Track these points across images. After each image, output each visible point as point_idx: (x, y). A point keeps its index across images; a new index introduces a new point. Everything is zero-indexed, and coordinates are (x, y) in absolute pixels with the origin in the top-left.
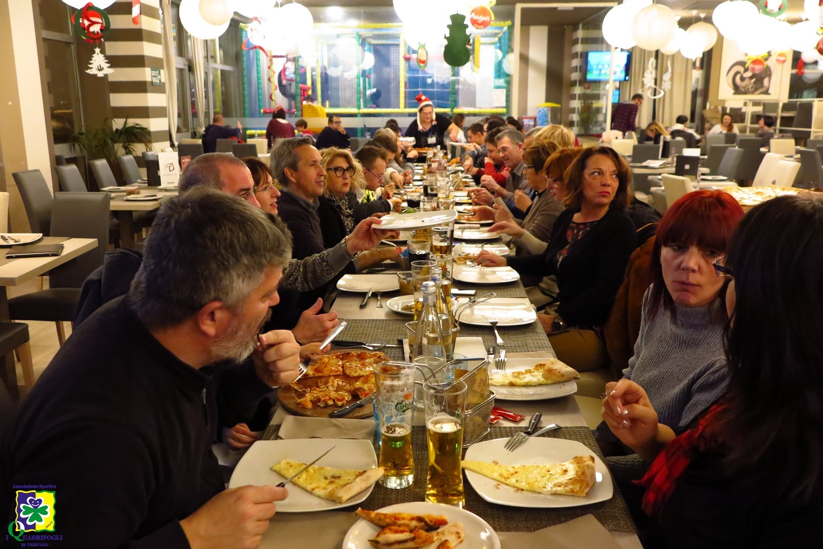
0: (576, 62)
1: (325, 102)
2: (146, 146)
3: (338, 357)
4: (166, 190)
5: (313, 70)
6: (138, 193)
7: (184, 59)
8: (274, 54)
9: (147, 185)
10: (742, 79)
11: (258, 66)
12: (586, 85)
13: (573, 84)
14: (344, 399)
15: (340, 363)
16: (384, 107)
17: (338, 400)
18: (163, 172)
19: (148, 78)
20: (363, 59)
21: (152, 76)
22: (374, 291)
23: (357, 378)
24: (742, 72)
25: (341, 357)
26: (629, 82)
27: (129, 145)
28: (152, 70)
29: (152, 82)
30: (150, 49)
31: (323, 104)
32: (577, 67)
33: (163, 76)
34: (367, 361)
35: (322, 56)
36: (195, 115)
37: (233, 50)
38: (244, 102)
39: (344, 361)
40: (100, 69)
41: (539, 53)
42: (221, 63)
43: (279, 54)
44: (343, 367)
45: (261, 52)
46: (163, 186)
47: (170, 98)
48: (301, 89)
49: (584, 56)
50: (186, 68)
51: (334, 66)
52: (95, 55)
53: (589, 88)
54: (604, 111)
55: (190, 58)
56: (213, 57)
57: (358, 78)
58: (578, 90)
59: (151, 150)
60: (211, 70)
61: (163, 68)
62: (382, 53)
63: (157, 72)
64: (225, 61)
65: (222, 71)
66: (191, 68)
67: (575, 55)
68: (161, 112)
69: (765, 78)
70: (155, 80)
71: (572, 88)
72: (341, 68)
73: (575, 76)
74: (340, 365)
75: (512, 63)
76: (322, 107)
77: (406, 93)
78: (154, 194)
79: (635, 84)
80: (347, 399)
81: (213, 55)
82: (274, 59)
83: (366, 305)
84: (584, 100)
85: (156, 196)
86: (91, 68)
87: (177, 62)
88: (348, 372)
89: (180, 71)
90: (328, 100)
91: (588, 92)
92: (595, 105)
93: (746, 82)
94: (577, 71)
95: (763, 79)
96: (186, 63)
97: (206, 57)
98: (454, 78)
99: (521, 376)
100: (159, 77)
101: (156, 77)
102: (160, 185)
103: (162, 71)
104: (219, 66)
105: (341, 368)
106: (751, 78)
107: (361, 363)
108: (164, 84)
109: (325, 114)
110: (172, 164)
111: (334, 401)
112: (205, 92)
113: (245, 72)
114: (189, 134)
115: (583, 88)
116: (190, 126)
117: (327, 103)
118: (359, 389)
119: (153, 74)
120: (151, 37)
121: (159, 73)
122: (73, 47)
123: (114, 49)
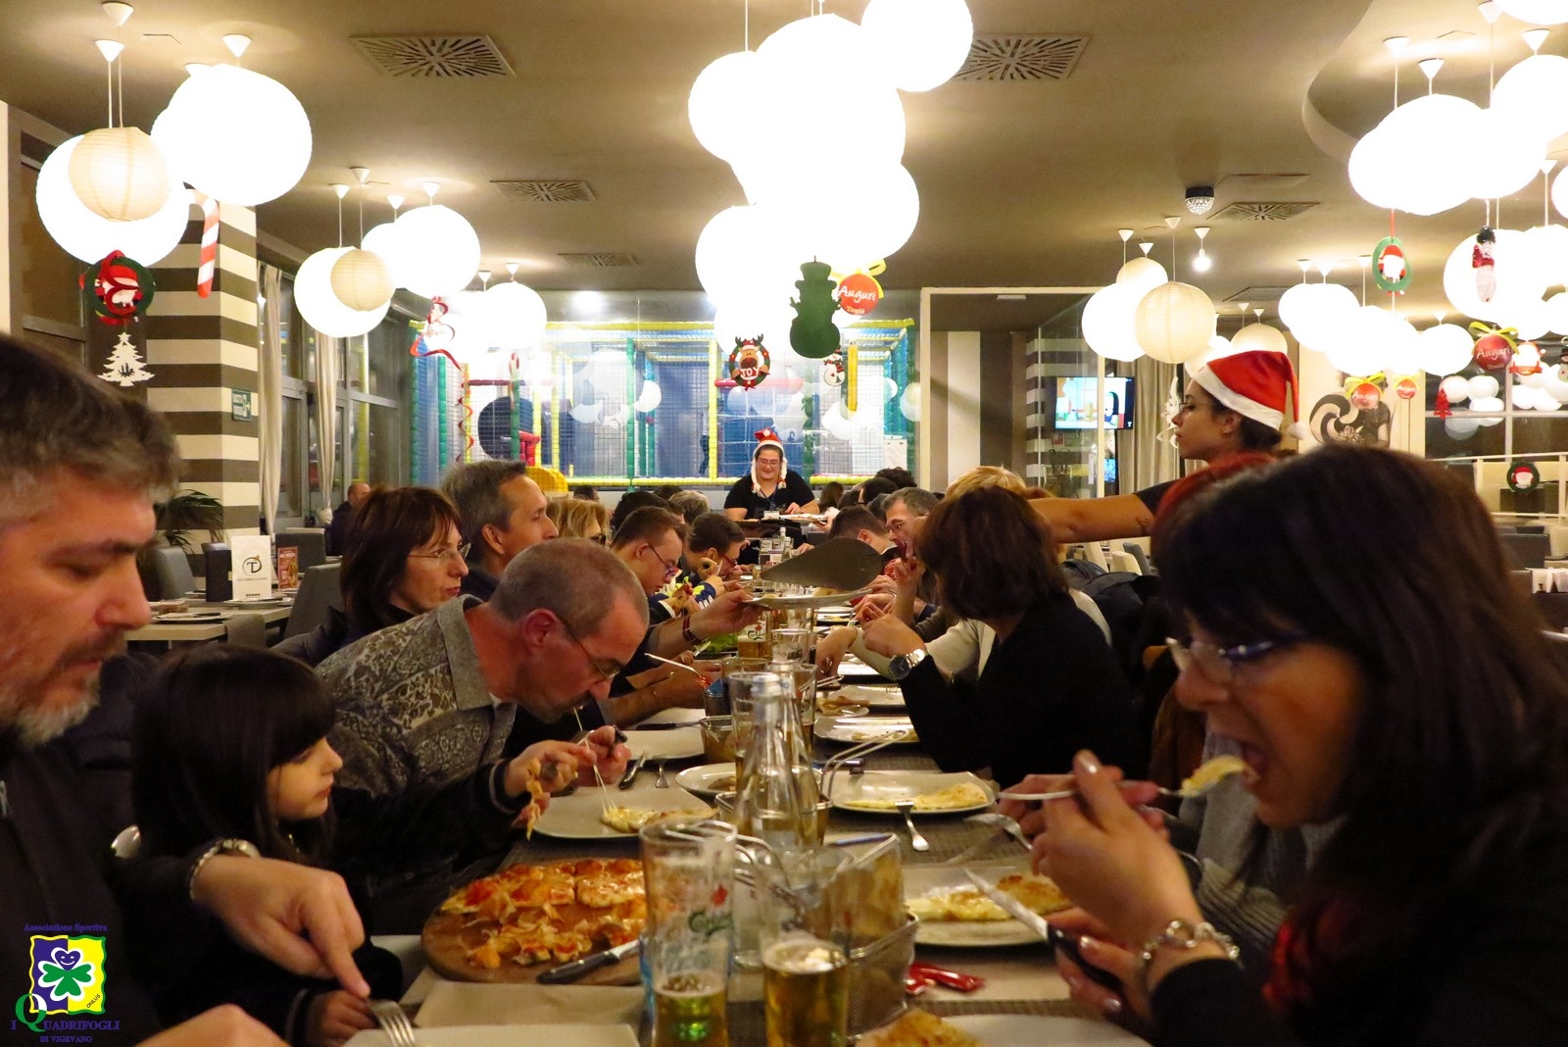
0: (1033, 396)
1: (568, 465)
2: (213, 533)
3: (565, 870)
4: (240, 606)
5: (545, 407)
6: (184, 610)
7: (301, 381)
8: (472, 377)
9: (204, 600)
10: (1339, 427)
11: (441, 398)
12: (1056, 437)
13: (1031, 434)
14: (573, 947)
15: (571, 881)
16: (678, 476)
17: (561, 949)
18: (238, 574)
19: (226, 407)
20: (639, 392)
21: (234, 404)
22: (650, 757)
23: (608, 909)
24: (1338, 416)
25: (573, 869)
26: (1133, 431)
27: (179, 533)
28: (234, 392)
29: (232, 414)
30: (234, 355)
31: (564, 469)
32: (1036, 403)
33: (255, 405)
34: (629, 876)
35: (564, 384)
36: (315, 487)
37: (394, 369)
38: (412, 464)
39: (579, 878)
40: (127, 373)
41: (965, 378)
42: (371, 393)
43: (481, 378)
44: (575, 889)
45: (448, 360)
46: (236, 598)
47: (265, 450)
48: (521, 440)
49: (1050, 386)
50: (303, 397)
51: (584, 404)
52: (119, 347)
53: (1060, 442)
54: (1091, 482)
55: (312, 380)
56: (358, 384)
57: (631, 422)
58: (1040, 446)
59: (220, 540)
60: (351, 403)
61: (256, 390)
62: (676, 381)
63: (245, 396)
64: (379, 390)
65: (372, 406)
66: (312, 398)
67: (1033, 383)
68: (246, 471)
69: (1380, 424)
70: (238, 411)
71: (1028, 442)
72: (598, 406)
73: (1033, 420)
74: (569, 886)
75: (916, 401)
76: (561, 475)
77: (719, 448)
78: (217, 612)
79: (1143, 435)
80: (580, 947)
81: (357, 379)
82: (472, 388)
83: (633, 780)
84: (1053, 464)
85: (219, 614)
86: (111, 370)
87: (285, 385)
88: (586, 898)
89: (292, 401)
90: (572, 462)
91: (1058, 448)
92: (1073, 472)
93: (1346, 433)
94: (1036, 412)
95: (1376, 427)
96: (305, 389)
97: (344, 384)
98: (809, 432)
99: (972, 901)
100: (248, 406)
101: (241, 405)
102: (231, 598)
103: (254, 396)
104: (367, 396)
105: (571, 892)
106: (1354, 425)
107: (616, 880)
108: (256, 418)
109: (566, 486)
110: (257, 558)
111: (551, 952)
112: (337, 447)
113: (417, 407)
114: (301, 520)
115: (1049, 441)
116: (304, 503)
117: (571, 471)
118: (609, 927)
119: (238, 398)
120: (238, 332)
121: (248, 399)
122: (84, 348)
123: (164, 352)
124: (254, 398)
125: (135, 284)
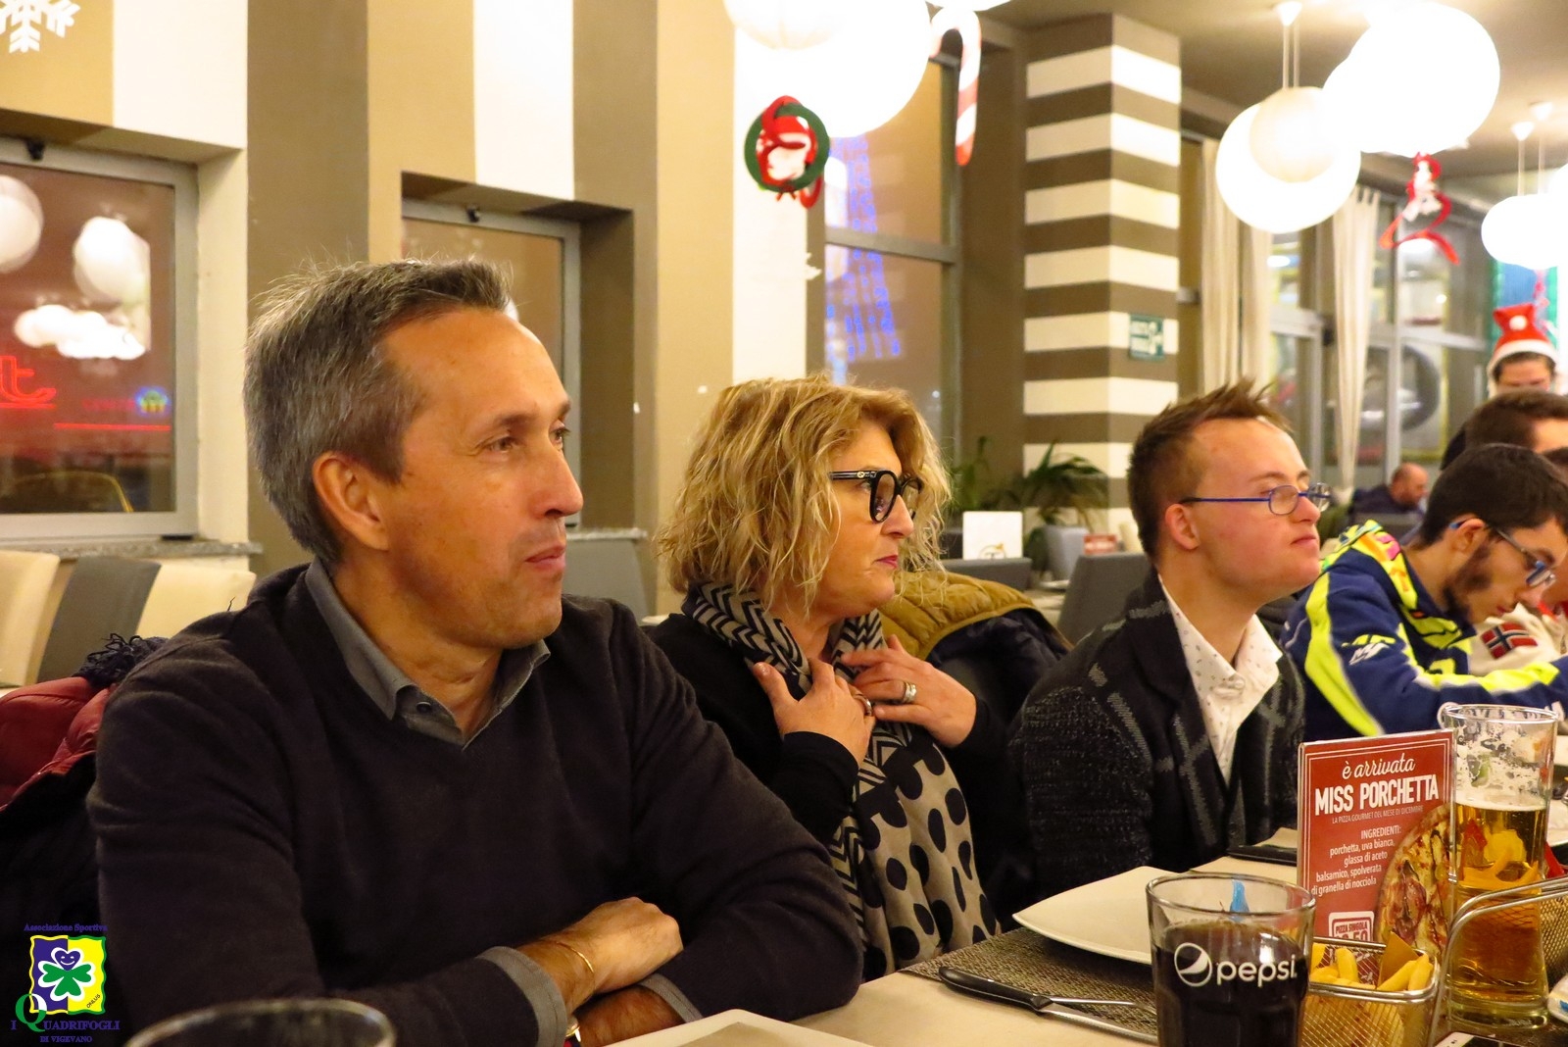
21: (1133, 336)
28: (1133, 319)
29: (1129, 350)
30: (1131, 267)
33: (1171, 337)
50: (1316, 336)
55: (1332, 311)
66: (1330, 337)
70: (1139, 346)
100: (1158, 338)
101: (1146, 337)
103: (1169, 325)
108: (1171, 355)
110: (1000, 547)
119: (1139, 327)
120: (1142, 236)
121: (1160, 329)
122: (955, 273)
123: (1045, 270)
124: (1171, 327)
125: (806, 140)
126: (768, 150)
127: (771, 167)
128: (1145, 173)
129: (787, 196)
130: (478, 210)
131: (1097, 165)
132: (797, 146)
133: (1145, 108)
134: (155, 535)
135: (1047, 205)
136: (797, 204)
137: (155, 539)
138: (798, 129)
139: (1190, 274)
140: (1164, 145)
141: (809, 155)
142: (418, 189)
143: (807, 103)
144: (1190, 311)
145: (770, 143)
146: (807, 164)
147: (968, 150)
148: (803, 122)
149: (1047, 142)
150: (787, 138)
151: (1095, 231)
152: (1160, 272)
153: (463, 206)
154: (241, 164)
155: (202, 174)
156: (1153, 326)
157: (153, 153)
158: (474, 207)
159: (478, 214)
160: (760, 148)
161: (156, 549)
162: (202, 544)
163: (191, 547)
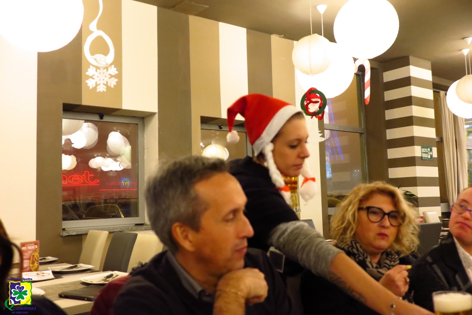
19: (418, 154)
21: (422, 153)
28: (422, 148)
29: (421, 157)
33: (436, 153)
70: (425, 156)
100: (431, 153)
101: (426, 153)
108: (435, 158)
119: (424, 150)
120: (423, 122)
121: (431, 150)
122: (364, 136)
123: (392, 134)
124: (435, 150)
125: (319, 100)
126: (308, 104)
127: (309, 109)
128: (423, 103)
129: (314, 117)
130: (222, 125)
131: (408, 101)
132: (317, 102)
133: (421, 83)
134: (133, 224)
135: (392, 114)
136: (317, 119)
137: (134, 225)
138: (317, 97)
139: (439, 132)
140: (428, 94)
141: (320, 104)
142: (205, 120)
143: (319, 89)
144: (440, 143)
145: (308, 102)
146: (320, 107)
147: (369, 100)
148: (318, 95)
149: (391, 95)
150: (314, 100)
151: (409, 121)
152: (430, 133)
153: (217, 124)
154: (156, 116)
155: (145, 120)
156: (429, 149)
157: (132, 115)
158: (221, 125)
159: (222, 127)
160: (305, 103)
161: (134, 228)
162: (147, 226)
163: (144, 227)
